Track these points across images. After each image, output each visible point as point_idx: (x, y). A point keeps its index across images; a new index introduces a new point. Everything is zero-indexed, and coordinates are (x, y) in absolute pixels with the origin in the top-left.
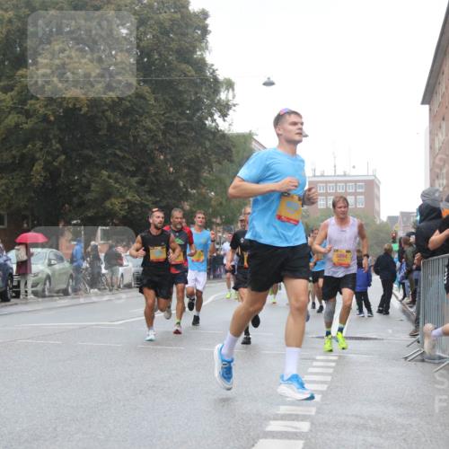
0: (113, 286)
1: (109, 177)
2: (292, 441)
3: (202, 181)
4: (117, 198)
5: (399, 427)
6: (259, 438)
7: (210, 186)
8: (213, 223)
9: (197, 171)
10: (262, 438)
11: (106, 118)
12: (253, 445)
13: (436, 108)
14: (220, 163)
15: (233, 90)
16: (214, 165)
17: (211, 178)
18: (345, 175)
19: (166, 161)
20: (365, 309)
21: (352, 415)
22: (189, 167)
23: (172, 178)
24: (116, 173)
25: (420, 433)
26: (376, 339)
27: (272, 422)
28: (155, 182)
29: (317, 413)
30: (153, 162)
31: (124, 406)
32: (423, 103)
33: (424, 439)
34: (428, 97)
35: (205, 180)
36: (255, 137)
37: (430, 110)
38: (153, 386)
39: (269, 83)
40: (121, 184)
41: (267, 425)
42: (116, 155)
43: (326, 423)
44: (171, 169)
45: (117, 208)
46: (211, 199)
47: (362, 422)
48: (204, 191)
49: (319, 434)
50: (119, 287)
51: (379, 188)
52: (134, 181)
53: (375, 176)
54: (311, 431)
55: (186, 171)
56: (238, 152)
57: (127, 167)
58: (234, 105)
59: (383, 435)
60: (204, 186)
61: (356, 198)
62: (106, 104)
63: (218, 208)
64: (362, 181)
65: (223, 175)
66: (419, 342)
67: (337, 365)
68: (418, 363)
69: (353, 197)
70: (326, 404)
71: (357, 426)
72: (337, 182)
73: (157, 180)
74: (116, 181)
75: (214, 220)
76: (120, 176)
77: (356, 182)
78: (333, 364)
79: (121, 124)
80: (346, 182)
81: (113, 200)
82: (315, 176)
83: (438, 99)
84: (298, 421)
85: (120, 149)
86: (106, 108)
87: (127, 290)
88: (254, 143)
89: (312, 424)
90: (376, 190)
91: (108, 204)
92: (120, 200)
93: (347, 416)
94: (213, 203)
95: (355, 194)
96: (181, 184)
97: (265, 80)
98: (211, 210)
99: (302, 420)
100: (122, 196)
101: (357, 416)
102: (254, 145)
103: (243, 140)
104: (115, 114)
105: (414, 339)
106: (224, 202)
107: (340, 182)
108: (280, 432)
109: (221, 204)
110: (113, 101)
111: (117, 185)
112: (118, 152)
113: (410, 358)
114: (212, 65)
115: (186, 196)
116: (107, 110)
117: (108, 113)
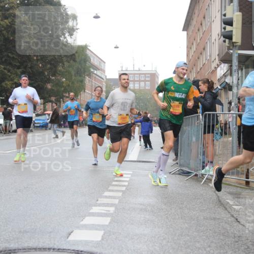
0: (6, 131)
1: (4, 69)
2: (105, 218)
3: (58, 72)
4: (9, 81)
5: (164, 210)
6: (85, 216)
7: (63, 75)
8: (64, 96)
9: (55, 67)
10: (88, 216)
11: (3, 35)
12: (82, 220)
13: (190, 33)
14: (69, 62)
15: (77, 20)
16: (65, 63)
17: (63, 70)
18: (139, 70)
19: (37, 60)
20: (148, 146)
21: (139, 204)
22: (51, 64)
23: (41, 70)
24: (8, 67)
25: (175, 213)
26: (154, 162)
27: (93, 208)
28: (31, 72)
29: (119, 202)
30: (30, 61)
31: (10, 198)
32: (184, 30)
33: (177, 217)
34: (186, 27)
35: (59, 71)
36: (88, 47)
37: (187, 34)
38: (27, 187)
39: (97, 17)
40: (11, 73)
41: (90, 209)
42: (8, 56)
43: (124, 208)
44: (41, 65)
45: (9, 87)
46: (63, 82)
47: (144, 207)
48: (59, 78)
49: (120, 214)
50: (10, 132)
51: (158, 78)
52: (19, 71)
53: (156, 71)
54: (115, 212)
55: (49, 66)
56: (79, 56)
57: (15, 63)
58: (77, 29)
59: (155, 215)
60: (59, 74)
61: (145, 83)
62: (3, 27)
63: (67, 88)
64: (148, 74)
65: (70, 69)
66: (177, 164)
67: (132, 176)
68: (177, 176)
69: (143, 83)
70: (124, 198)
71: (141, 210)
72: (134, 74)
73: (32, 71)
74: (9, 71)
75: (65, 94)
76: (10, 68)
77: (145, 74)
78: (130, 176)
79: (11, 38)
80: (140, 74)
81: (7, 82)
82: (122, 70)
83: (191, 28)
84: (108, 207)
85: (11, 53)
86: (3, 29)
87: (14, 134)
88: (88, 51)
89: (116, 209)
90: (156, 79)
91: (3, 84)
92: (11, 82)
93: (136, 204)
94: (64, 85)
95: (145, 81)
96: (46, 73)
97: (95, 15)
98: (63, 89)
99: (110, 207)
100: (12, 80)
101: (141, 204)
102: (88, 52)
103: (81, 49)
104: (8, 32)
105: (175, 162)
106: (71, 85)
107: (137, 74)
108: (98, 213)
109: (69, 85)
110: (7, 25)
111: (9, 74)
112: (10, 55)
113: (172, 173)
114: (65, 6)
115: (49, 81)
116: (4, 30)
117: (4, 32)
